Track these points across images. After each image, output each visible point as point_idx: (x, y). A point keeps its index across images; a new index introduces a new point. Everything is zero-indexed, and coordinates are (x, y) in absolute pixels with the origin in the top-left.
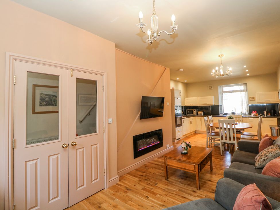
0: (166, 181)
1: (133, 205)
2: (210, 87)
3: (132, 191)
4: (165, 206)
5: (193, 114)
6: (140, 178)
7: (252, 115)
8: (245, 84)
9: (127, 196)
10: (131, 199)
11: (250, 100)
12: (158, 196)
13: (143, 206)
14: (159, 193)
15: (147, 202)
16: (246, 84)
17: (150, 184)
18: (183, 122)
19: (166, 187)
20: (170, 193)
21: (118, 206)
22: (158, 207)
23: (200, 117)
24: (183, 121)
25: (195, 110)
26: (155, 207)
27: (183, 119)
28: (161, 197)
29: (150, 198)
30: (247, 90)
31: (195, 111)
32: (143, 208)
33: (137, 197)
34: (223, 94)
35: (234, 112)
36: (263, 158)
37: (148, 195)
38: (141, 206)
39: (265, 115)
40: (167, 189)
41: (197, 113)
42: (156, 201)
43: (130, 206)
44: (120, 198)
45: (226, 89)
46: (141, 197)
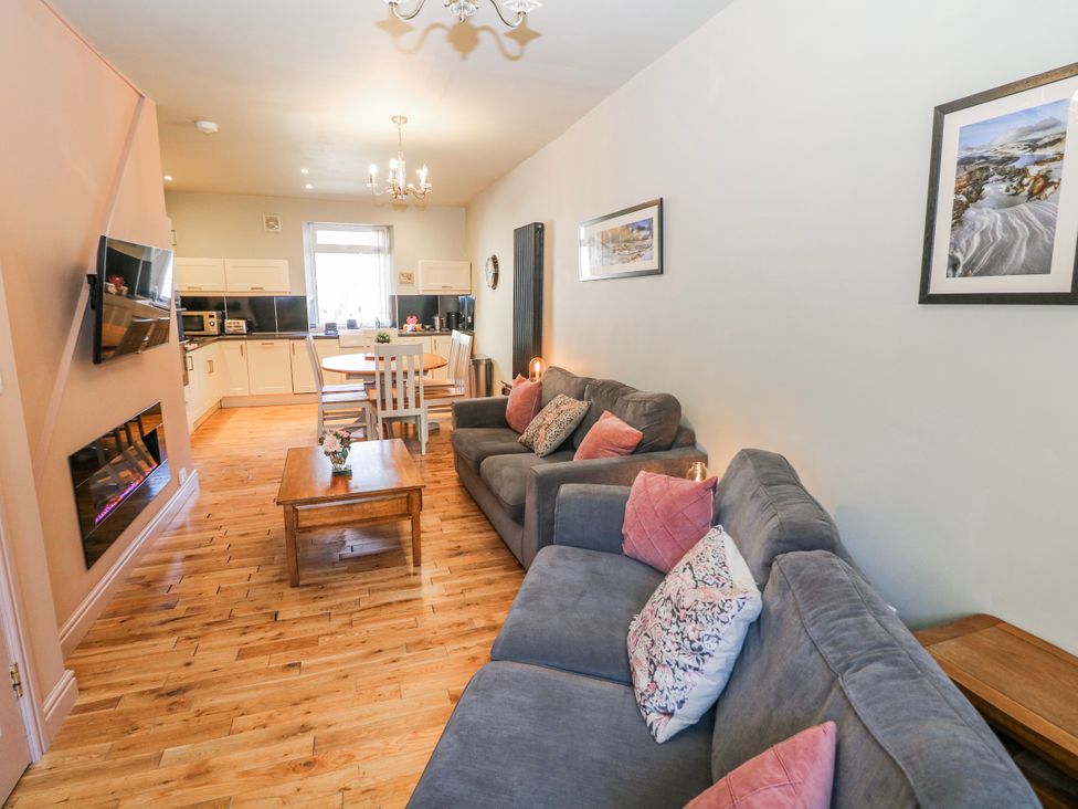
0: (296, 590)
1: (271, 716)
2: (271, 222)
3: (203, 685)
4: (380, 651)
5: (203, 330)
6: (174, 631)
7: (409, 328)
8: (385, 229)
9: (199, 713)
10: (236, 709)
11: (402, 283)
12: (323, 641)
13: (313, 695)
14: (321, 633)
15: (309, 679)
16: (389, 228)
17: (247, 627)
18: (189, 367)
19: (321, 604)
20: (351, 614)
21: (213, 762)
22: (366, 666)
23: (243, 342)
24: (189, 360)
25: (214, 313)
26: (353, 672)
27: (188, 354)
28: (340, 636)
29: (305, 663)
30: (391, 250)
31: (212, 316)
32: (318, 699)
33: (256, 688)
34: (317, 254)
35: (355, 321)
36: (554, 430)
37: (287, 657)
38: (306, 699)
39: (438, 327)
40: (331, 608)
41: (222, 327)
42: (339, 656)
43: (263, 730)
44: (177, 738)
45: (325, 236)
46: (272, 679)
